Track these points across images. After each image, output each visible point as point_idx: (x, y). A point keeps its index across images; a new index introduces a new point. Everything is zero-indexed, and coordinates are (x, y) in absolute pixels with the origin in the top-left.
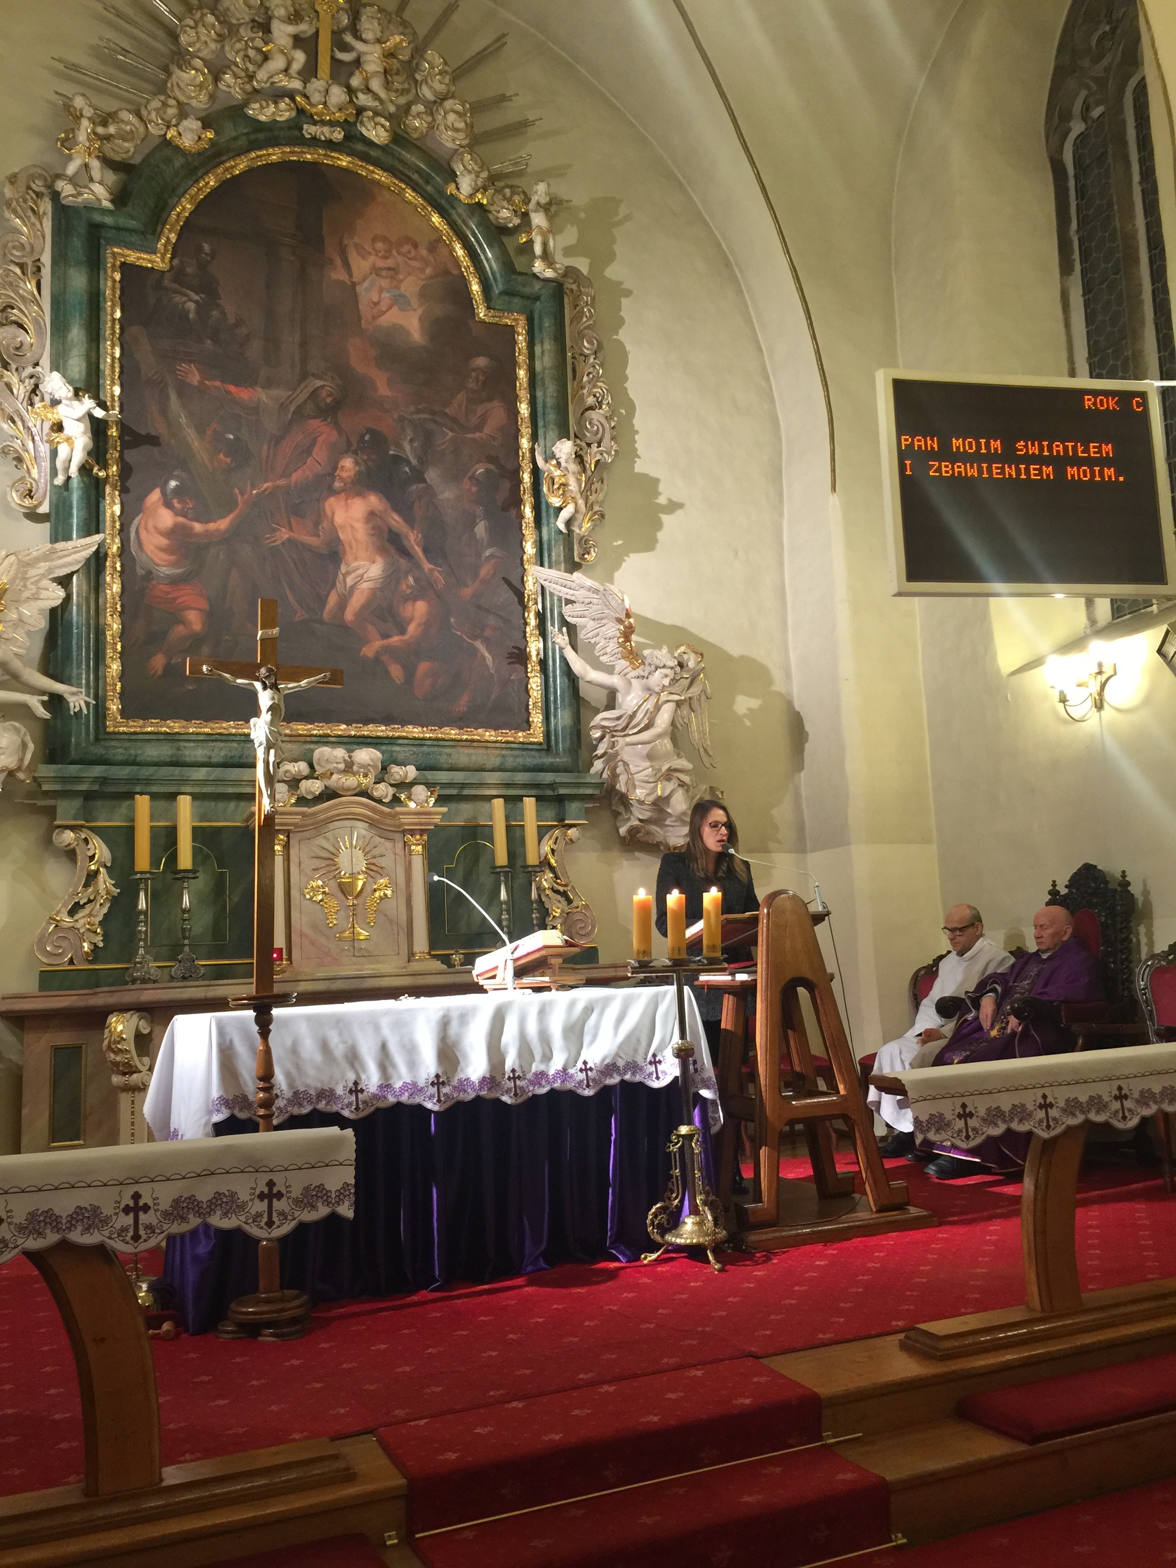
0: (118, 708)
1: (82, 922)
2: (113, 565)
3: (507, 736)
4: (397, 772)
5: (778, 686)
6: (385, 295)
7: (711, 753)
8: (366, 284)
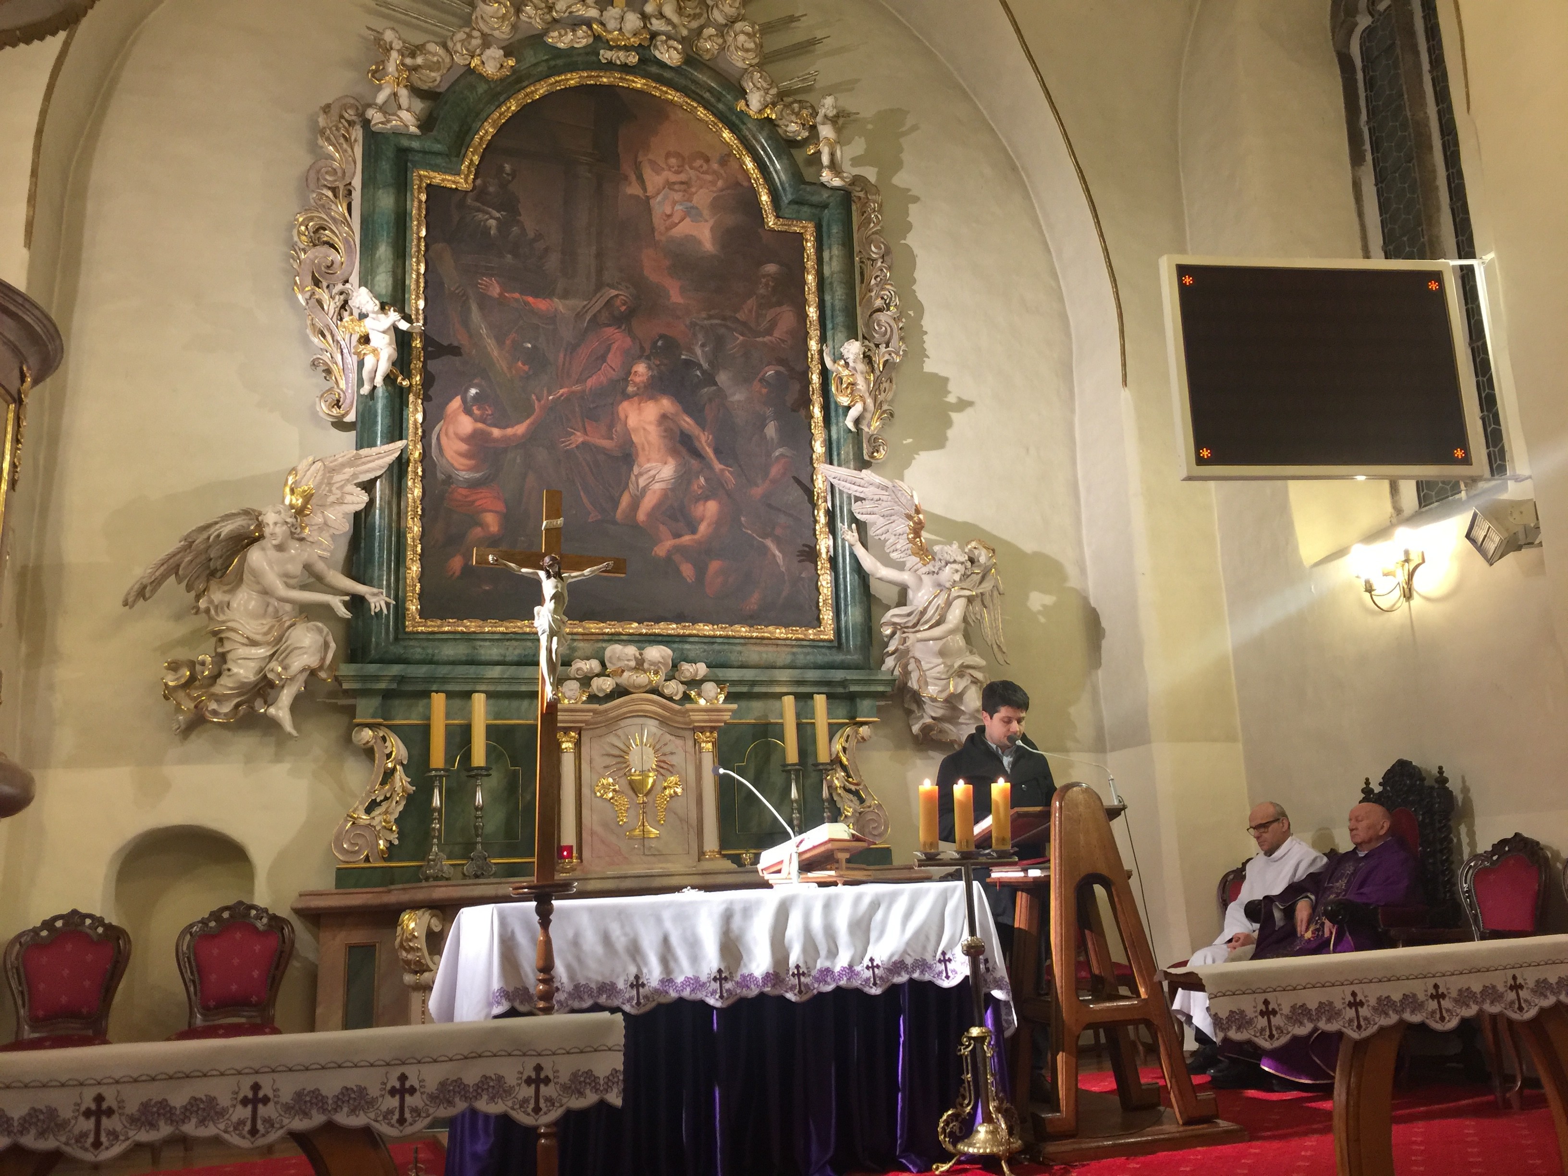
0: (417, 608)
1: (378, 819)
2: (415, 470)
3: (799, 633)
4: (688, 670)
5: (1073, 582)
6: (678, 207)
7: (1004, 649)
8: (659, 198)
